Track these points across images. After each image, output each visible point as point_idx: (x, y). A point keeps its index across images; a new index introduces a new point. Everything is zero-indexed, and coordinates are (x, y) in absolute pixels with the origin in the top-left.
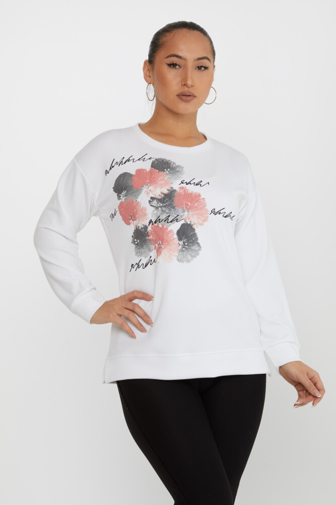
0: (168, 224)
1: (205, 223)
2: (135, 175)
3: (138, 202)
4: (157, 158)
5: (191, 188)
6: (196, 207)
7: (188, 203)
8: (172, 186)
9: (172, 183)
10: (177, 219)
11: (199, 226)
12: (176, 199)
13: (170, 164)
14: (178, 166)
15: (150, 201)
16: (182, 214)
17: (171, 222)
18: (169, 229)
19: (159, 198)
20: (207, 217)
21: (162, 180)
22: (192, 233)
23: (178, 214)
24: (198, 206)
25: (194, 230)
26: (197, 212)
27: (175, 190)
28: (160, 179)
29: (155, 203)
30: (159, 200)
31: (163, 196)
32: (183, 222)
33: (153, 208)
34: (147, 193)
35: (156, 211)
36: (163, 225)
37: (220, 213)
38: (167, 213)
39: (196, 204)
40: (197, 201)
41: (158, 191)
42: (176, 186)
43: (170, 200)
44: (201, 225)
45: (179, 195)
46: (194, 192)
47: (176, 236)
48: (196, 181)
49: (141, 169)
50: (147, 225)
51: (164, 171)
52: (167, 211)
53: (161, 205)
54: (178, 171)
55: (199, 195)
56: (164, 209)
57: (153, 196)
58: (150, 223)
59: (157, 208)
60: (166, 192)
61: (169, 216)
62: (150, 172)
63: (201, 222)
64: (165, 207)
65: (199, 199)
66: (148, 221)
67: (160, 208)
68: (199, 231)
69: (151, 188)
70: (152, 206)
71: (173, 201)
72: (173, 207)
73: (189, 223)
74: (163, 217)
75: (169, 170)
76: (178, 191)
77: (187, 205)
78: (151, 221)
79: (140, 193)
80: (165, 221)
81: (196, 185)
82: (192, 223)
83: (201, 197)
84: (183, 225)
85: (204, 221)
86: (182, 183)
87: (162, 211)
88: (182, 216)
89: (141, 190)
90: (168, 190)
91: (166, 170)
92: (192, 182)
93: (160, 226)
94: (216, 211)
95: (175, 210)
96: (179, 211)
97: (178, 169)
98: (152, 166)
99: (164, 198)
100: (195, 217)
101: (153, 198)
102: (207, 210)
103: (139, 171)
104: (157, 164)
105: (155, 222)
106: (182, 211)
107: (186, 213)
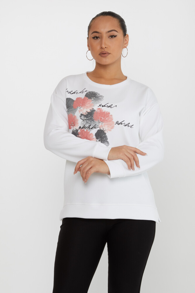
0: (90, 130)
1: (112, 130)
2: (76, 101)
3: (75, 116)
4: (90, 91)
5: (105, 109)
6: (107, 120)
7: (102, 118)
8: (93, 107)
9: (94, 106)
10: (95, 127)
11: (109, 131)
12: (94, 116)
13: (96, 95)
14: (101, 96)
15: (80, 116)
16: (98, 124)
17: (91, 129)
18: (90, 133)
19: (85, 114)
20: (114, 126)
21: (89, 104)
22: (104, 136)
23: (95, 124)
24: (108, 119)
25: (105, 134)
26: (107, 123)
27: (95, 110)
28: (88, 103)
29: (83, 117)
30: (85, 116)
31: (87, 113)
32: (98, 129)
33: (82, 120)
34: (80, 111)
35: (83, 122)
36: (87, 130)
37: (121, 124)
38: (89, 123)
39: (107, 118)
40: (107, 117)
41: (85, 110)
42: (96, 107)
43: (91, 116)
44: (110, 130)
45: (97, 113)
46: (106, 111)
47: (94, 137)
48: (109, 105)
49: (80, 98)
50: (78, 129)
51: (91, 99)
52: (89, 122)
53: (86, 119)
54: (100, 99)
55: (109, 113)
56: (87, 121)
57: (82, 113)
58: (79, 128)
59: (84, 120)
60: (89, 111)
61: (90, 125)
62: (84, 99)
63: (110, 129)
64: (88, 120)
65: (109, 116)
66: (79, 127)
67: (85, 121)
68: (108, 134)
69: (82, 108)
70: (81, 119)
71: (92, 117)
72: (93, 120)
73: (102, 129)
74: (87, 125)
75: (94, 98)
76: (97, 111)
77: (101, 119)
78: (80, 127)
79: (76, 111)
80: (88, 128)
81: (108, 107)
82: (104, 130)
83: (110, 114)
84: (98, 131)
85: (112, 128)
86: (100, 106)
87: (87, 122)
88: (98, 125)
89: (77, 109)
90: (90, 110)
91: (92, 98)
92: (106, 106)
93: (85, 130)
94: (119, 122)
95: (94, 121)
96: (97, 122)
97: (100, 98)
98: (85, 96)
99: (87, 115)
100: (106, 126)
101: (82, 115)
102: (113, 122)
103: (78, 99)
104: (89, 94)
105: (83, 128)
106: (98, 122)
107: (100, 124)
